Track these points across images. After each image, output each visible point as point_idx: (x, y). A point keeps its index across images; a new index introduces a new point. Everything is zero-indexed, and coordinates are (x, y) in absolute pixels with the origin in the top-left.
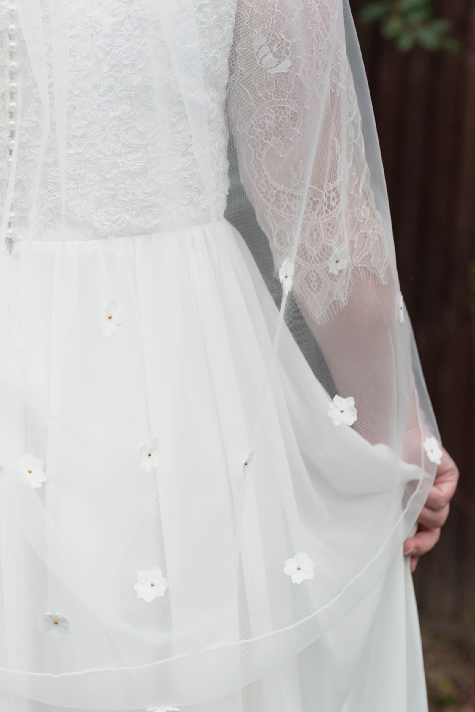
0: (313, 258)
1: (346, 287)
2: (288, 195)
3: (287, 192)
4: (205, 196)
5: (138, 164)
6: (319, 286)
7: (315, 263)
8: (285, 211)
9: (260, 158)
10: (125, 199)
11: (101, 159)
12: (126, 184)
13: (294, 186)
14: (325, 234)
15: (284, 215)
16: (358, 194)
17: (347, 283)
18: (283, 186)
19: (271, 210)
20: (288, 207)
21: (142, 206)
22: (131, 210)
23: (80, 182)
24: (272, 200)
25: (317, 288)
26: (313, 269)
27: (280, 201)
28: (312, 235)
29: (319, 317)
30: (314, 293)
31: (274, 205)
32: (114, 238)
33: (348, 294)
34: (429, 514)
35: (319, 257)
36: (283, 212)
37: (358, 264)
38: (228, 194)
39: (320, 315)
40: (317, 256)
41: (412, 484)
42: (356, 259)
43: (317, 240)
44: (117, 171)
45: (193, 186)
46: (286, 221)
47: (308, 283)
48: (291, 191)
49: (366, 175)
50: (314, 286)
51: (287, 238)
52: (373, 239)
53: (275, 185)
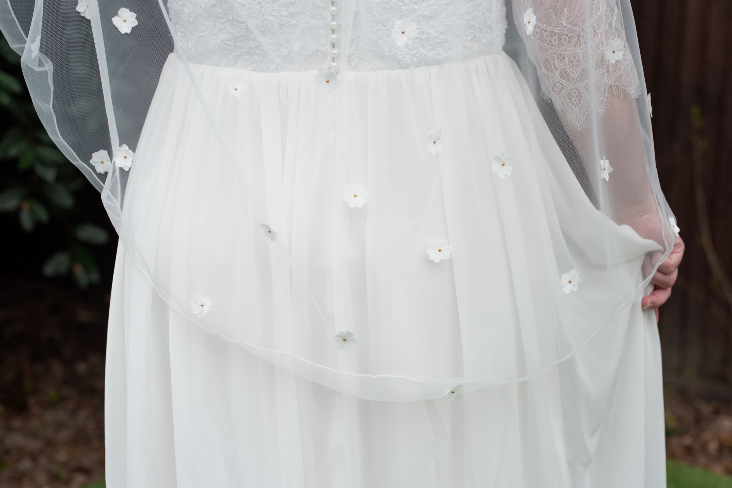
0: (574, 79)
1: (604, 102)
2: (549, 32)
3: (548, 30)
4: (486, 34)
5: (431, 10)
6: (580, 99)
7: (576, 83)
8: (548, 44)
9: (527, 3)
10: (421, 37)
11: (402, 6)
12: (422, 25)
13: (553, 24)
14: (585, 59)
15: (548, 47)
16: (612, 29)
17: (605, 98)
18: (545, 25)
19: (538, 44)
20: (550, 41)
21: (435, 42)
22: (427, 46)
23: (386, 24)
24: (537, 37)
25: (578, 102)
26: (574, 87)
27: (543, 37)
28: (571, 61)
29: (579, 125)
30: (575, 106)
31: (539, 40)
32: (414, 68)
33: (605, 107)
34: (661, 276)
35: (580, 77)
36: (547, 45)
37: (612, 83)
38: (505, 32)
39: (580, 123)
40: (578, 77)
41: (650, 255)
42: (611, 79)
43: (577, 65)
44: (414, 15)
45: (476, 26)
46: (550, 52)
47: (570, 99)
48: (551, 28)
49: (617, 14)
50: (575, 100)
51: (551, 65)
52: (624, 63)
53: (539, 24)
